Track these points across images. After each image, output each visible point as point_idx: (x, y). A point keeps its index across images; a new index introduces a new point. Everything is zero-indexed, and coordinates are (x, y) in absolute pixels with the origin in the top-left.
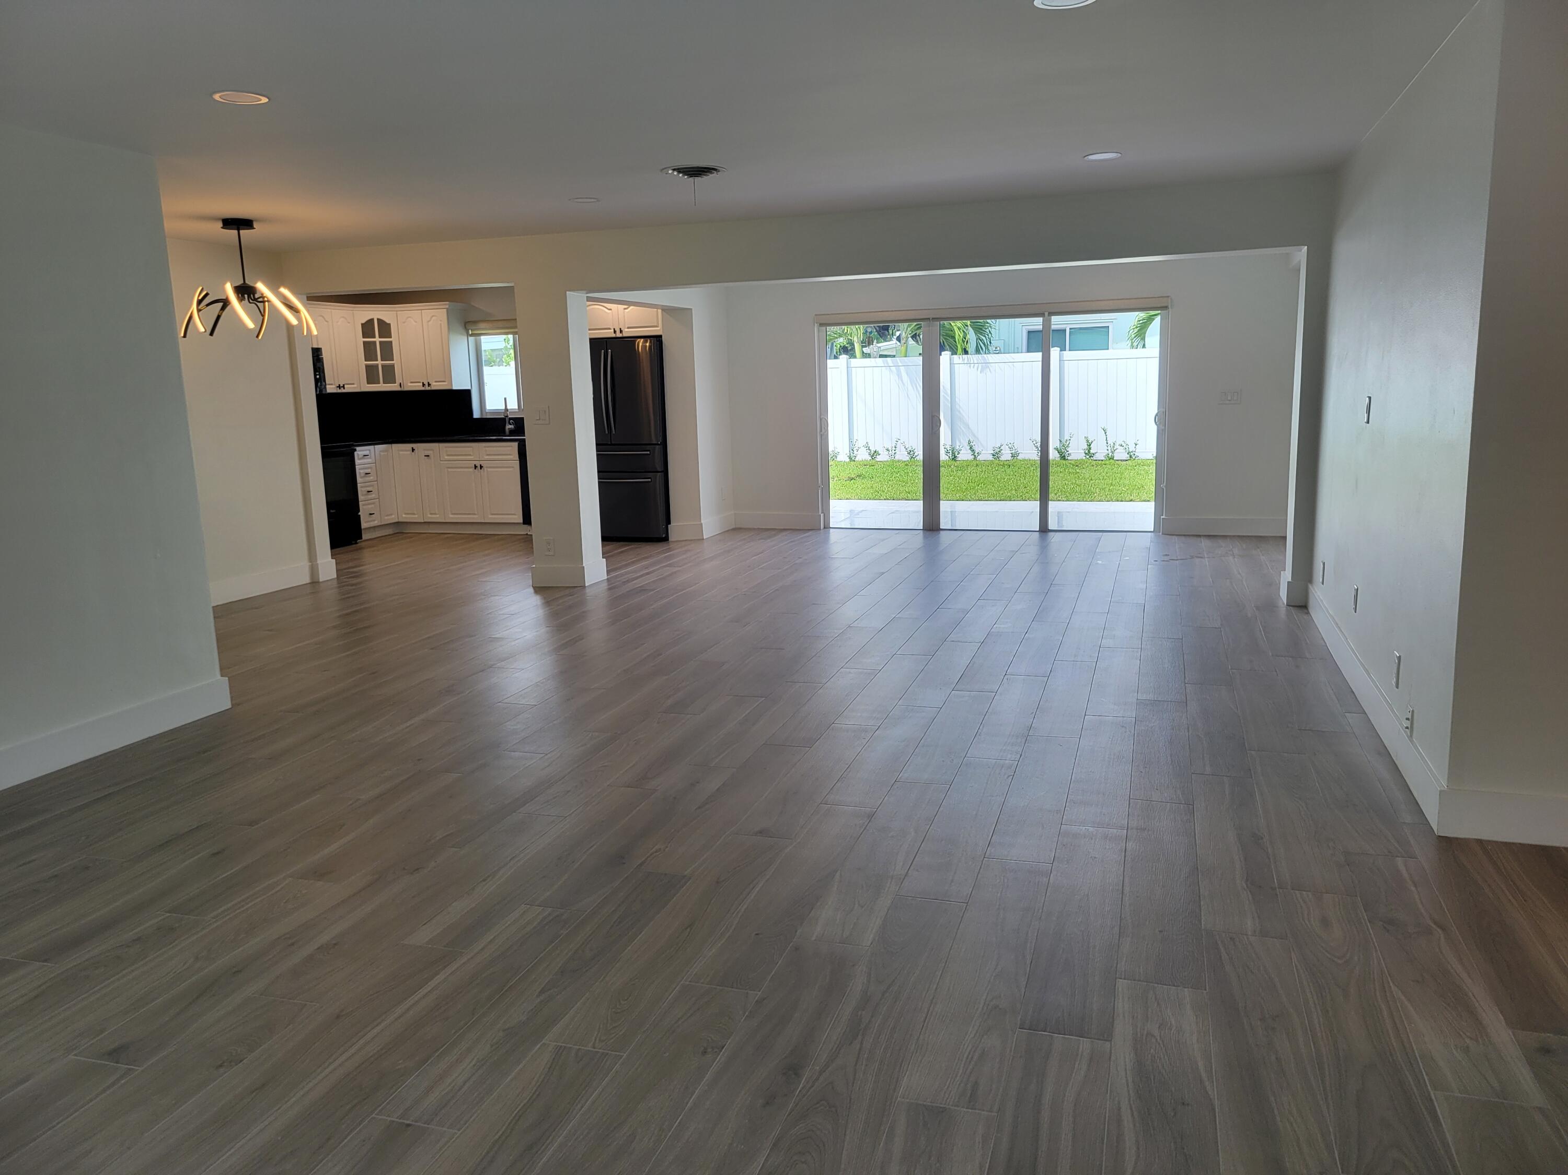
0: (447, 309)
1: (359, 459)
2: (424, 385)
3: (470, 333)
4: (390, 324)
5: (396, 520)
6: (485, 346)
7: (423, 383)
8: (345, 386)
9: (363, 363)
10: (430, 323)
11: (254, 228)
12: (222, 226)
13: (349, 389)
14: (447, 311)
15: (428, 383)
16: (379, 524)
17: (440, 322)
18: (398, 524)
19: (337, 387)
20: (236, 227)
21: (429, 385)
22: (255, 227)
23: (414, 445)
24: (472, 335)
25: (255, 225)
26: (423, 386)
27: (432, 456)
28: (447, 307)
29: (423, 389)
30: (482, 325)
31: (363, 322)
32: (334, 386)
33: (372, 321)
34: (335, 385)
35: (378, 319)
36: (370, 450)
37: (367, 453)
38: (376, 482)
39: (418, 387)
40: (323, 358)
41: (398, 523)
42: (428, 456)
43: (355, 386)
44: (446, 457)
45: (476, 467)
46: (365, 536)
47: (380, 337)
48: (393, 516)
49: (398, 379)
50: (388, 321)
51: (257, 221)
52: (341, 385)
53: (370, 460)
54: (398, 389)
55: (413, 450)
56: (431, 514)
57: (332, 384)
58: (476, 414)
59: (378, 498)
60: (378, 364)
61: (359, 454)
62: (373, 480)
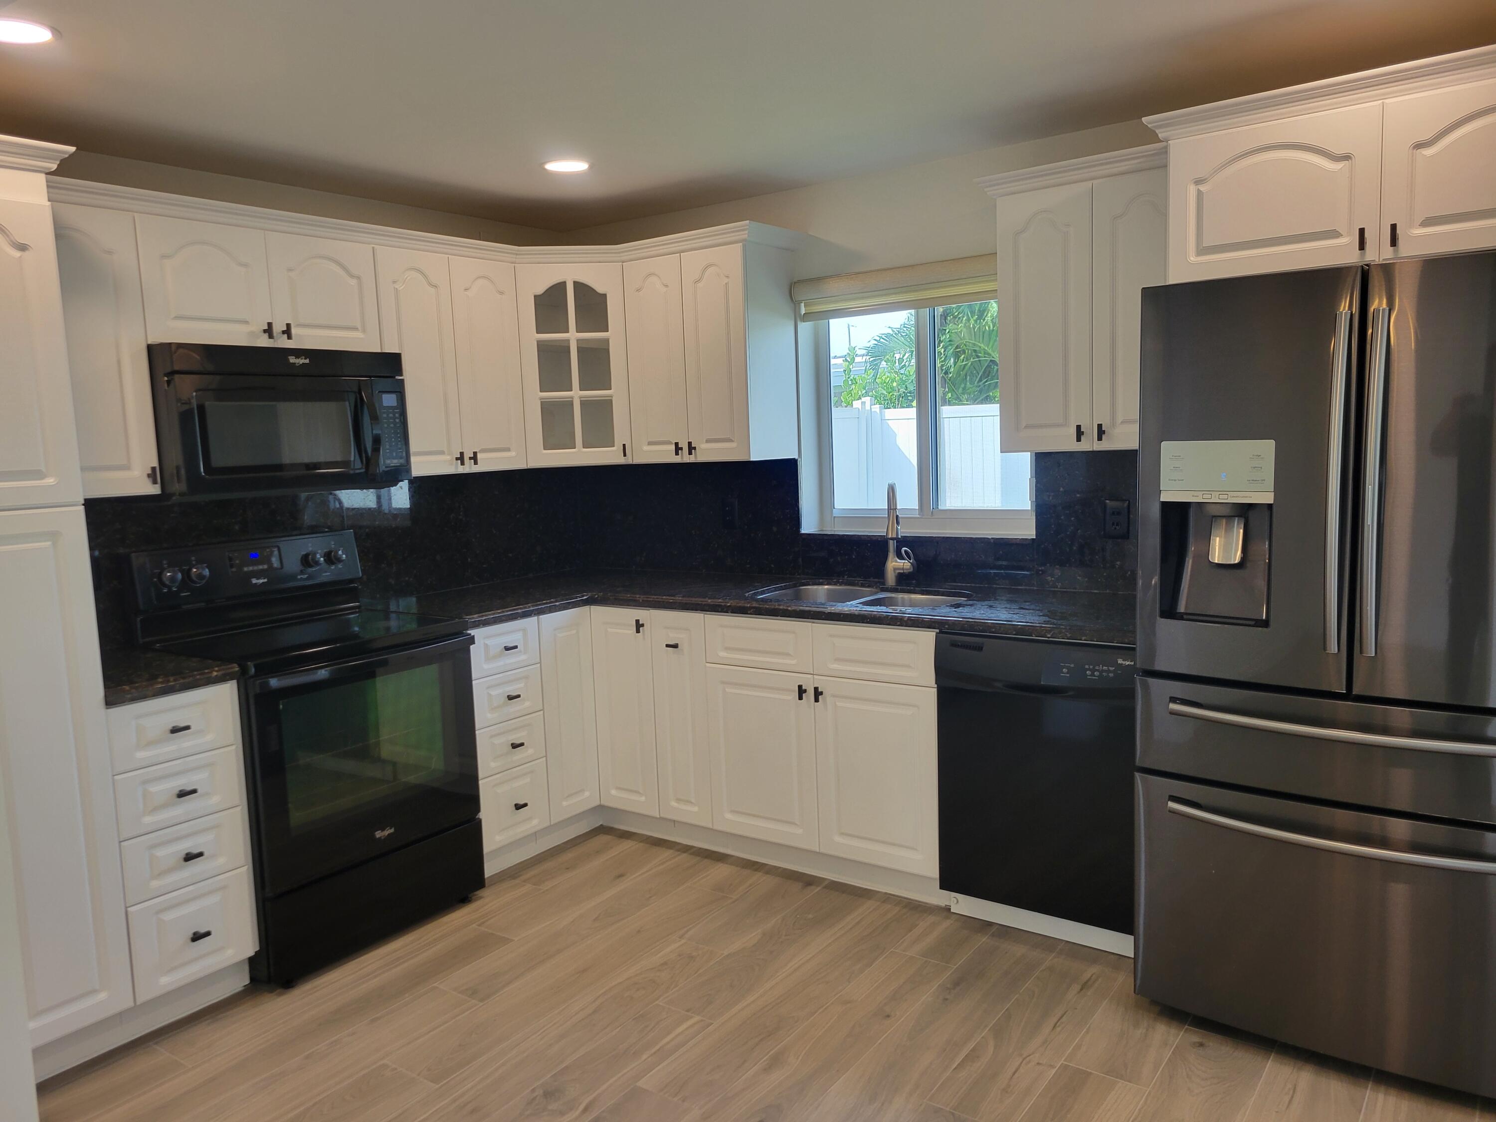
0: (745, 243)
1: (488, 659)
2: (678, 449)
3: (803, 311)
4: (605, 296)
5: (597, 803)
6: (838, 346)
7: (677, 444)
8: (479, 456)
9: (535, 396)
10: (700, 285)
13: (489, 463)
14: (744, 247)
15: (690, 444)
17: (726, 280)
18: (600, 810)
19: (457, 459)
21: (691, 449)
23: (642, 614)
24: (806, 317)
26: (677, 454)
27: (684, 646)
28: (744, 235)
29: (677, 459)
30: (833, 287)
31: (540, 290)
32: (448, 457)
33: (560, 288)
34: (450, 453)
35: (576, 284)
36: (524, 630)
37: (509, 641)
38: (542, 713)
39: (664, 455)
40: (403, 380)
42: (675, 646)
43: (513, 454)
44: (723, 654)
45: (801, 691)
47: (579, 330)
48: (587, 794)
49: (620, 435)
50: (600, 289)
52: (468, 454)
53: (523, 657)
54: (620, 460)
55: (639, 626)
56: (678, 800)
57: (442, 453)
58: (809, 525)
59: (544, 754)
60: (572, 398)
61: (486, 646)
62: (530, 712)
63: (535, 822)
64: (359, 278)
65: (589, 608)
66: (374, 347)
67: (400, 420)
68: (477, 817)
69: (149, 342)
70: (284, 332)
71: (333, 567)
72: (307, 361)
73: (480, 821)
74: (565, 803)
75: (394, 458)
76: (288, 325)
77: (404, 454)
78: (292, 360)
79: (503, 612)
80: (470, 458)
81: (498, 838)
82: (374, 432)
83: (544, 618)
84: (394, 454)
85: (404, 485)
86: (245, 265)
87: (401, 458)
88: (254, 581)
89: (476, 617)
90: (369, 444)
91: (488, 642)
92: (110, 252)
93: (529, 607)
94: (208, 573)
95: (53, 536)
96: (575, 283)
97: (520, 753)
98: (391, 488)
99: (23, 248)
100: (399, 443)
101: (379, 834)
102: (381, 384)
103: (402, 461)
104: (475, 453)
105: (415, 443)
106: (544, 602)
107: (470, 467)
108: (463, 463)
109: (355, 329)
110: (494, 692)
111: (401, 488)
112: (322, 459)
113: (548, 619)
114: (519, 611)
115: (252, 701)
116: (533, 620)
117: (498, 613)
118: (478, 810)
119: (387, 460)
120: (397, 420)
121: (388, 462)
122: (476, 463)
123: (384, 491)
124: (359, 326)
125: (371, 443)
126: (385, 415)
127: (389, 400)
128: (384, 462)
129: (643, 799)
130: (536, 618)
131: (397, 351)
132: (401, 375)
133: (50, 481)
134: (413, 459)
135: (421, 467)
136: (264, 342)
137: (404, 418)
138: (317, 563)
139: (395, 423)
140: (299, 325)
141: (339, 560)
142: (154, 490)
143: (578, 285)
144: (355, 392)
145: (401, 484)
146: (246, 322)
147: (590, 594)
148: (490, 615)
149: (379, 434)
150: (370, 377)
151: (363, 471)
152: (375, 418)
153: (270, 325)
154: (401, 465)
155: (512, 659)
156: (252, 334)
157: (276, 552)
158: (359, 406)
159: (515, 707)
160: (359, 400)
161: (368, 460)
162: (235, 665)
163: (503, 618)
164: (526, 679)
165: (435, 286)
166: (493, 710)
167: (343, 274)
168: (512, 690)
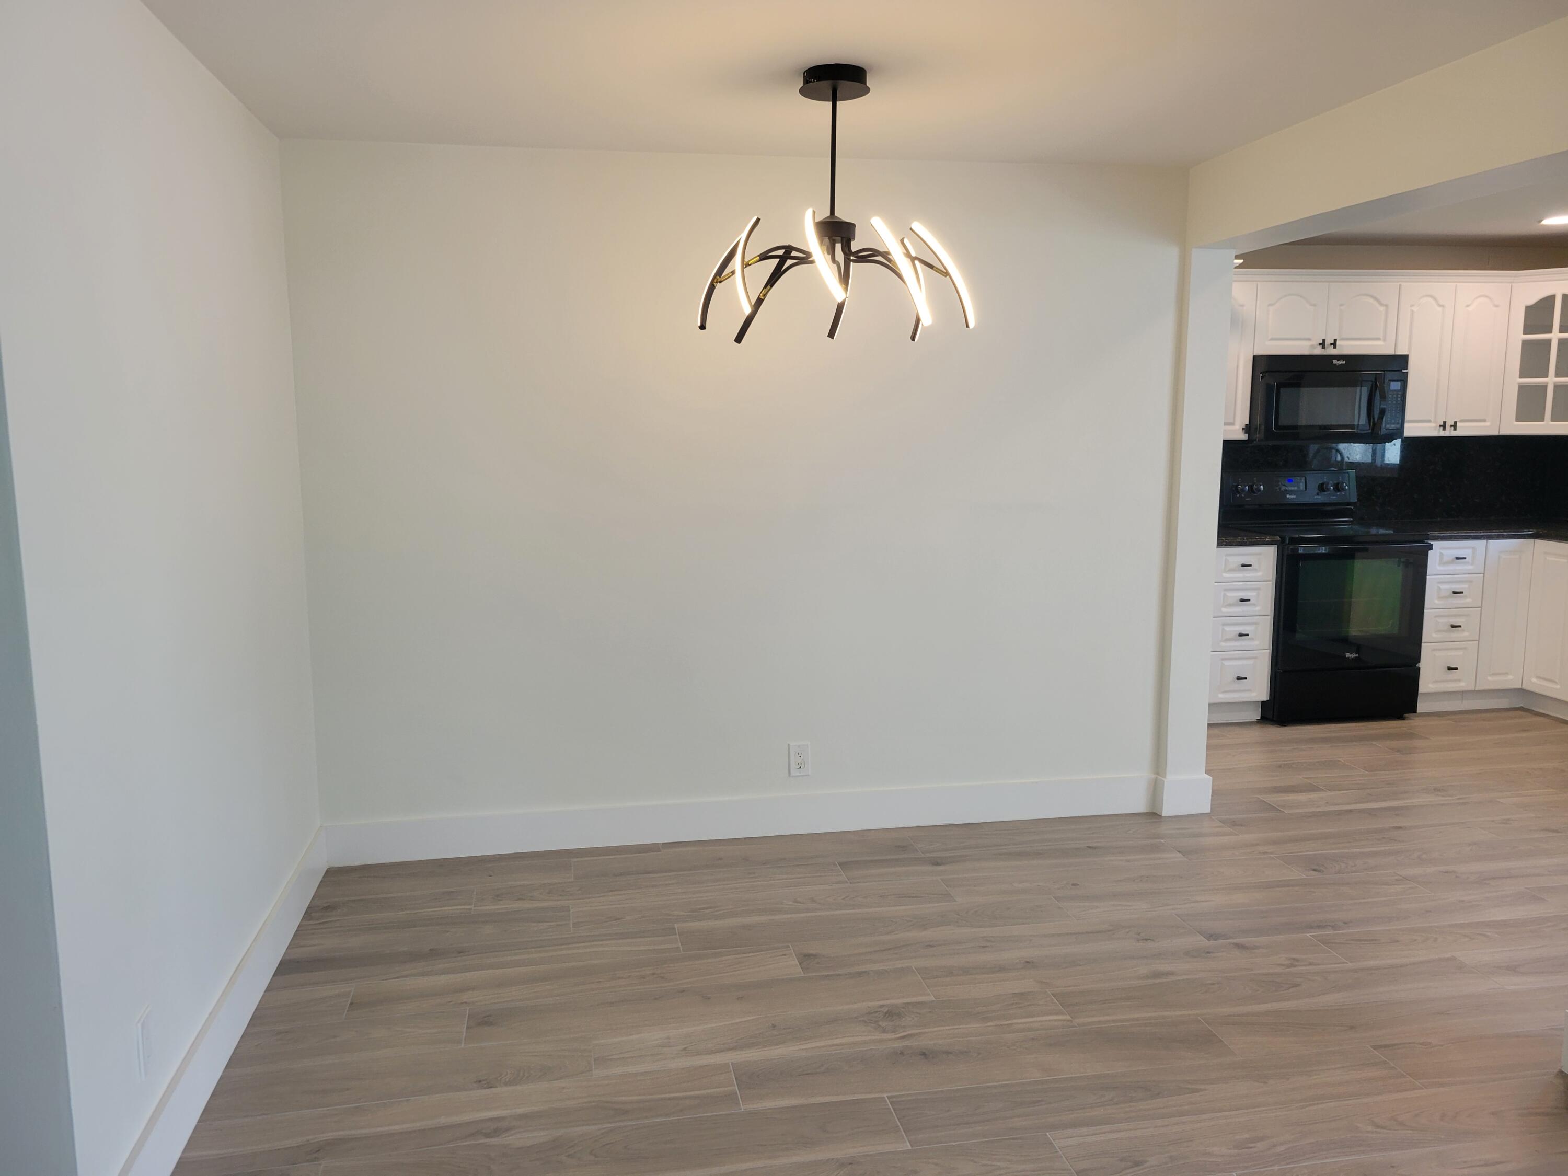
1: (1442, 563)
5: (1518, 686)
8: (1458, 424)
9: (1515, 380)
13: (1464, 430)
16: (1472, 688)
18: (1522, 692)
19: (1440, 426)
31: (1531, 301)
32: (1433, 425)
33: (1552, 298)
34: (1435, 422)
36: (1474, 548)
37: (1460, 553)
38: (1480, 609)
40: (1407, 373)
41: (1521, 689)
43: (1488, 424)
46: (1421, 707)
48: (1510, 677)
52: (1450, 422)
53: (1470, 567)
57: (1429, 421)
59: (1478, 639)
60: (1547, 383)
61: (1441, 554)
62: (1470, 606)
63: (1462, 684)
64: (1386, 306)
65: (1533, 542)
66: (1390, 351)
67: (1401, 399)
68: (1417, 666)
69: (1255, 354)
70: (1331, 344)
71: (1338, 493)
72: (1344, 362)
73: (1419, 669)
74: (1489, 678)
75: (1394, 424)
76: (1335, 340)
77: (1400, 421)
78: (1335, 362)
79: (1458, 533)
80: (1451, 426)
81: (1431, 686)
82: (1382, 406)
83: (1491, 542)
84: (1393, 421)
85: (1398, 442)
86: (1314, 305)
87: (1398, 424)
88: (1288, 496)
89: (1436, 534)
90: (1376, 414)
91: (1443, 552)
92: (1242, 306)
93: (1480, 533)
94: (1262, 489)
96: (1563, 294)
97: (1456, 634)
98: (1387, 444)
100: (1398, 414)
101: (1348, 655)
102: (1389, 375)
103: (1398, 426)
104: (1456, 423)
105: (1408, 415)
106: (1494, 531)
107: (1450, 433)
108: (1444, 429)
109: (1378, 339)
110: (1443, 587)
111: (1395, 445)
112: (1334, 423)
113: (1493, 543)
114: (1472, 534)
115: (1285, 559)
116: (1482, 542)
117: (1455, 533)
118: (1419, 661)
119: (1388, 425)
120: (1399, 399)
121: (1388, 426)
122: (1455, 429)
123: (1379, 446)
124: (1381, 338)
125: (1378, 412)
126: (1390, 396)
127: (1395, 386)
128: (1385, 426)
129: (1558, 687)
130: (1485, 541)
131: (1405, 353)
132: (1407, 369)
134: (1406, 425)
135: (1411, 430)
136: (1318, 351)
137: (1404, 399)
138: (1328, 489)
139: (1397, 401)
140: (1343, 339)
141: (1344, 489)
142: (1243, 436)
144: (1372, 381)
145: (1395, 441)
146: (1309, 339)
147: (1535, 531)
148: (1448, 534)
149: (1385, 408)
150: (1384, 371)
151: (1370, 431)
152: (1383, 397)
153: (1324, 340)
154: (1397, 429)
155: (1459, 567)
156: (1313, 347)
157: (1303, 480)
158: (1374, 388)
159: (1458, 601)
160: (1374, 385)
161: (1374, 424)
162: (1278, 537)
163: (1458, 537)
164: (1470, 582)
165: (1443, 306)
166: (1440, 598)
167: (1377, 305)
168: (1457, 588)
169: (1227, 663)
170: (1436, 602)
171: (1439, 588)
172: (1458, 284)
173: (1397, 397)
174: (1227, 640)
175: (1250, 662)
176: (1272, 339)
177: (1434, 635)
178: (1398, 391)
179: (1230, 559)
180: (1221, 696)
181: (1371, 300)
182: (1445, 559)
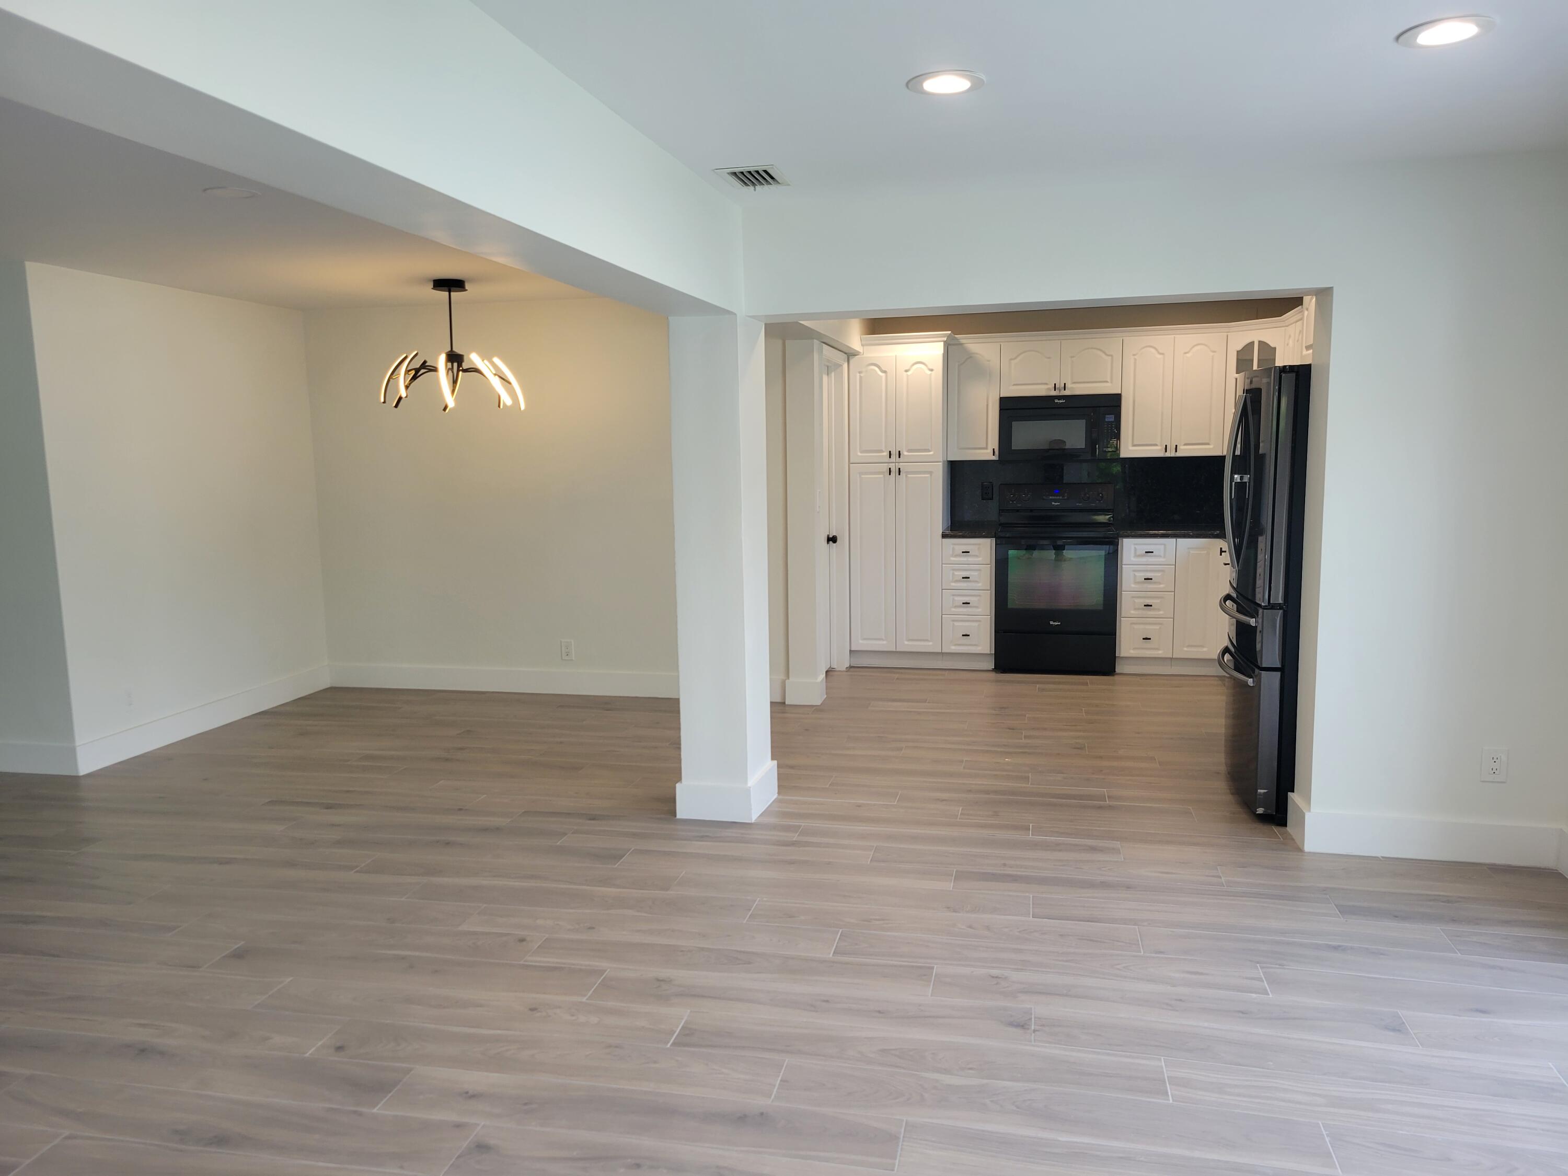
4: (1275, 348)
11: (466, 290)
12: (432, 287)
16: (1167, 655)
20: (446, 288)
22: (467, 288)
25: (467, 286)
31: (1240, 348)
40: (1120, 408)
43: (1211, 447)
46: (1120, 668)
50: (1272, 345)
51: (473, 280)
52: (1172, 446)
59: (1171, 617)
61: (1131, 549)
62: (1163, 590)
63: (1160, 652)
64: (1112, 356)
69: (1002, 396)
70: (1064, 387)
72: (1065, 401)
74: (1185, 649)
75: (1111, 448)
76: (1065, 384)
77: (1115, 446)
78: (1056, 401)
80: (1174, 449)
81: (1128, 651)
83: (1180, 540)
86: (1049, 358)
88: (1053, 503)
89: (1126, 532)
91: (1136, 546)
92: (989, 361)
93: (1170, 532)
95: (931, 473)
96: (1259, 341)
97: (1150, 612)
99: (932, 370)
101: (1051, 623)
102: (1106, 410)
104: (1178, 446)
106: (1182, 531)
108: (1167, 451)
109: (1106, 382)
110: (1137, 574)
113: (1181, 541)
114: (1162, 533)
115: (1000, 546)
116: (1172, 541)
119: (1105, 449)
120: (1115, 428)
122: (1178, 451)
124: (1108, 380)
126: (1107, 426)
130: (1174, 539)
131: (1119, 392)
132: (1120, 405)
133: (931, 453)
134: (1120, 449)
135: (1127, 453)
136: (1051, 393)
137: (1119, 428)
140: (1073, 383)
142: (994, 457)
143: (1261, 343)
144: (1089, 415)
146: (1046, 384)
148: (1140, 532)
153: (1056, 384)
155: (1149, 559)
156: (1049, 389)
159: (1149, 586)
162: (997, 532)
164: (1162, 571)
165: (1162, 354)
166: (1136, 583)
167: (1104, 356)
168: (1149, 575)
169: (956, 624)
170: (1133, 586)
171: (1135, 576)
172: (1176, 336)
173: (1112, 427)
174: (955, 607)
175: (976, 624)
176: (1014, 385)
177: (1132, 612)
178: (1113, 422)
179: (957, 547)
180: (953, 647)
181: (1099, 353)
182: (1138, 553)
